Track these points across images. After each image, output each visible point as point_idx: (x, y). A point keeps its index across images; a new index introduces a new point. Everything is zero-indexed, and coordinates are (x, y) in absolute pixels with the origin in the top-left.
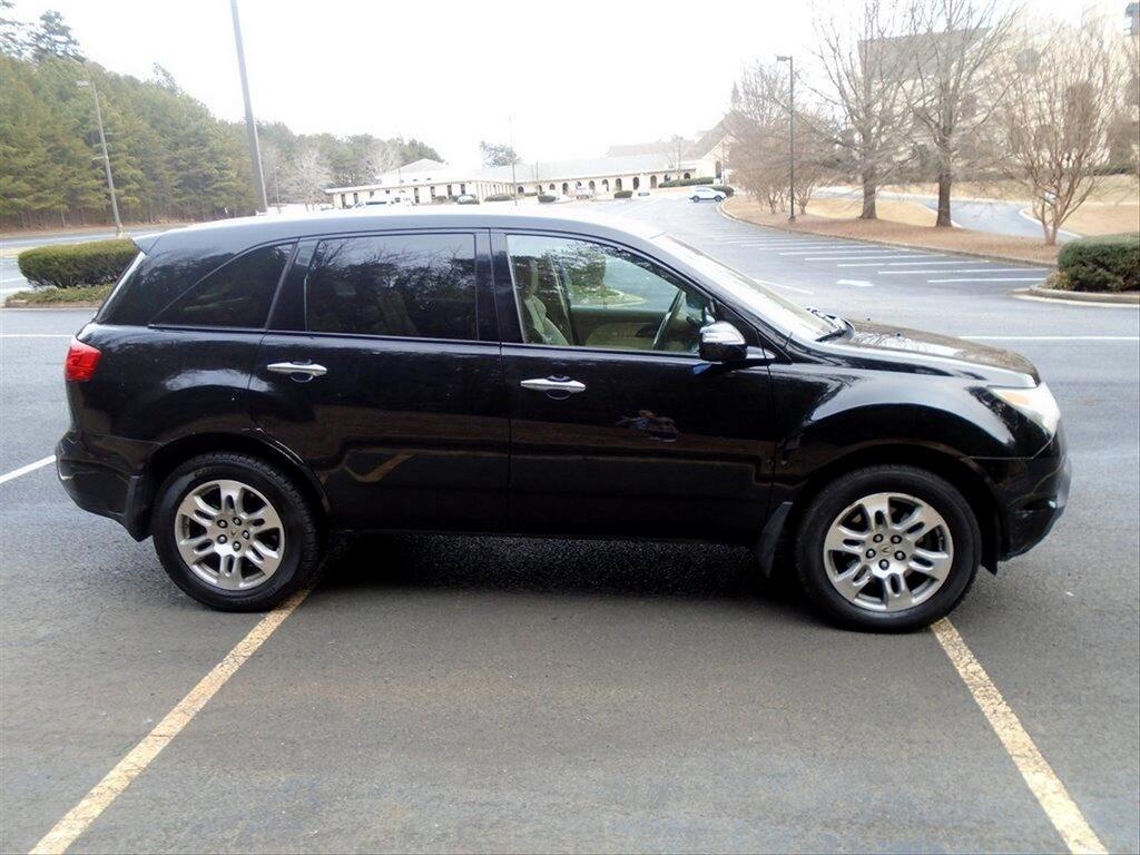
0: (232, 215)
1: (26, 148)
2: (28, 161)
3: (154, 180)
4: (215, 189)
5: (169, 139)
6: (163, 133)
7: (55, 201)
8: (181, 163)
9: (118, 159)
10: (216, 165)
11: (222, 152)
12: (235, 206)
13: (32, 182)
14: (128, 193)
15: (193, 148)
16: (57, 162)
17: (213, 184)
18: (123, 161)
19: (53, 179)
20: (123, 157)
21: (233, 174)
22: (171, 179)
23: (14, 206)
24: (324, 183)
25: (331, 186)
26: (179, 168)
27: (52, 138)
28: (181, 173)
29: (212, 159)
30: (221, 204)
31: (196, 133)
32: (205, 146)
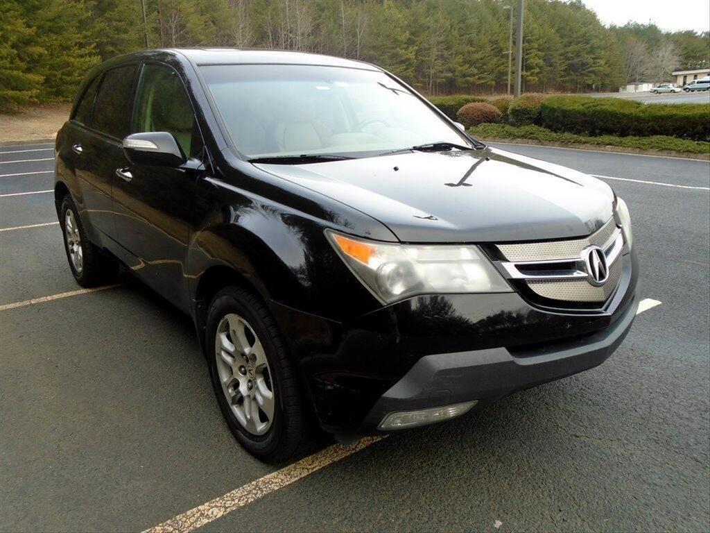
0: (597, 90)
1: (481, 48)
2: (479, 56)
3: (551, 66)
4: (588, 72)
5: (566, 40)
6: (562, 36)
7: (489, 79)
8: (570, 55)
9: (531, 53)
10: (593, 56)
11: (598, 48)
12: (600, 83)
13: (479, 68)
14: (532, 74)
15: (580, 45)
16: (496, 56)
17: (589, 68)
18: (533, 55)
19: (491, 66)
20: (534, 52)
21: (602, 62)
22: (561, 66)
23: (467, 82)
24: (673, 67)
25: (676, 70)
26: (567, 59)
27: (496, 42)
28: (567, 62)
29: (591, 52)
30: (590, 82)
31: (584, 35)
32: (588, 44)
